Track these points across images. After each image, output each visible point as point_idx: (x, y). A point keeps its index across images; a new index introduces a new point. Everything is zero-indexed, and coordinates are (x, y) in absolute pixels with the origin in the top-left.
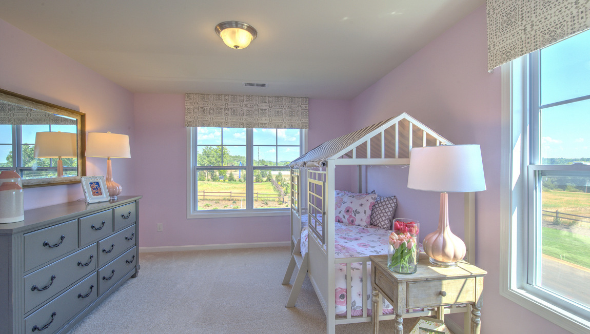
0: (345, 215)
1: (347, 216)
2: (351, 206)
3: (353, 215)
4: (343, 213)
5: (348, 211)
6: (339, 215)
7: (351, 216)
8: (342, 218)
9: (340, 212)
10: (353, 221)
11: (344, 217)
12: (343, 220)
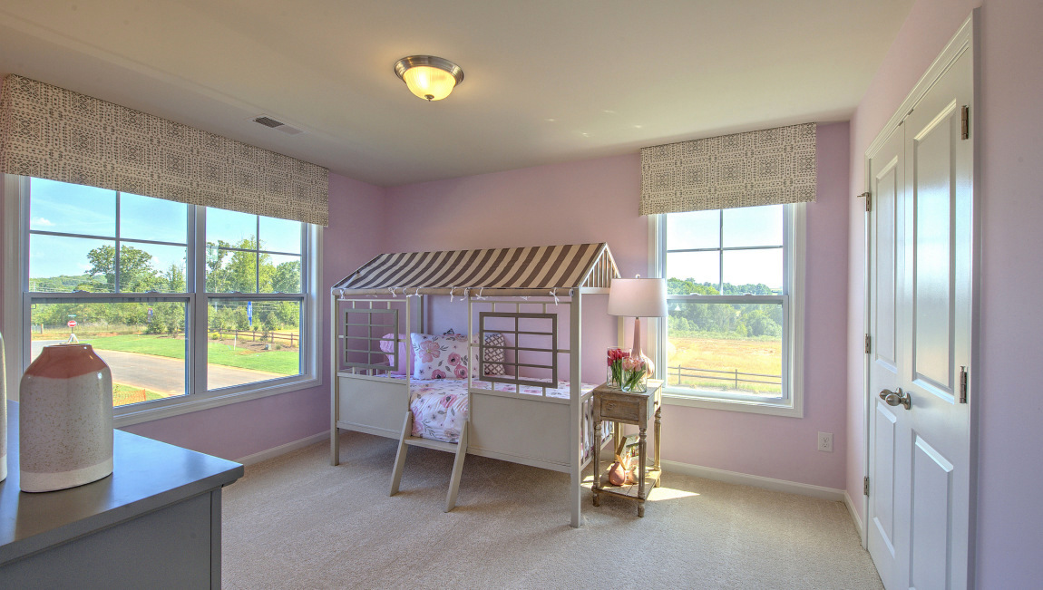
0: (451, 367)
1: (453, 368)
2: (456, 351)
3: (462, 364)
4: (446, 363)
5: (453, 360)
6: (440, 368)
7: (459, 366)
8: (445, 370)
9: (441, 363)
10: (463, 373)
11: (449, 370)
12: (447, 373)
